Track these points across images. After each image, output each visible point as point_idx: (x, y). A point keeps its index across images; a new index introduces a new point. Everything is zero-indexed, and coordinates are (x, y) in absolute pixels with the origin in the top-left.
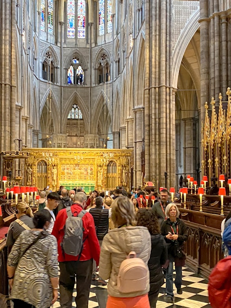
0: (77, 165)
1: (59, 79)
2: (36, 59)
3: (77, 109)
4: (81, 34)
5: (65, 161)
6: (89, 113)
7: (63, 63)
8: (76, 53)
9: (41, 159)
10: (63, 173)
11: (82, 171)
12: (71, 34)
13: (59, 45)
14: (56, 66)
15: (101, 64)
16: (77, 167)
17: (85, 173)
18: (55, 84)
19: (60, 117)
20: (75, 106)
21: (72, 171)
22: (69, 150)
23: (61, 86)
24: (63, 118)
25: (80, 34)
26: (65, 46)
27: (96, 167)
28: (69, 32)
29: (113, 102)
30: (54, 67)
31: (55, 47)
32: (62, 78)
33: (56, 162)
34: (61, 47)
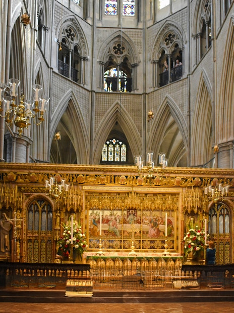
0: (132, 210)
1: (89, 80)
2: (45, 29)
3: (117, 146)
4: (129, 10)
5: (100, 200)
6: (142, 139)
7: (96, 52)
8: (119, 36)
9: (35, 194)
10: (93, 233)
11: (146, 227)
12: (111, 9)
13: (90, 21)
14: (83, 55)
15: (163, 52)
16: (131, 217)
17: (153, 231)
18: (82, 85)
19: (88, 146)
20: (114, 141)
21: (119, 226)
22: (111, 171)
23: (92, 91)
24: (94, 149)
25: (127, 10)
26: (101, 26)
27: (181, 216)
28: (107, 6)
29: (190, 112)
30: (81, 58)
31: (82, 23)
32: (94, 78)
33: (75, 202)
34: (93, 26)
